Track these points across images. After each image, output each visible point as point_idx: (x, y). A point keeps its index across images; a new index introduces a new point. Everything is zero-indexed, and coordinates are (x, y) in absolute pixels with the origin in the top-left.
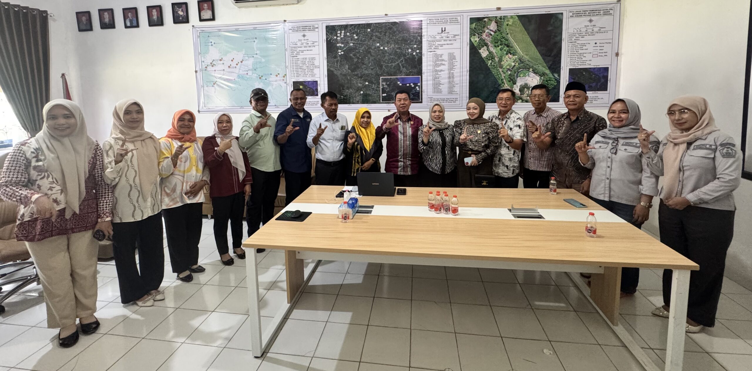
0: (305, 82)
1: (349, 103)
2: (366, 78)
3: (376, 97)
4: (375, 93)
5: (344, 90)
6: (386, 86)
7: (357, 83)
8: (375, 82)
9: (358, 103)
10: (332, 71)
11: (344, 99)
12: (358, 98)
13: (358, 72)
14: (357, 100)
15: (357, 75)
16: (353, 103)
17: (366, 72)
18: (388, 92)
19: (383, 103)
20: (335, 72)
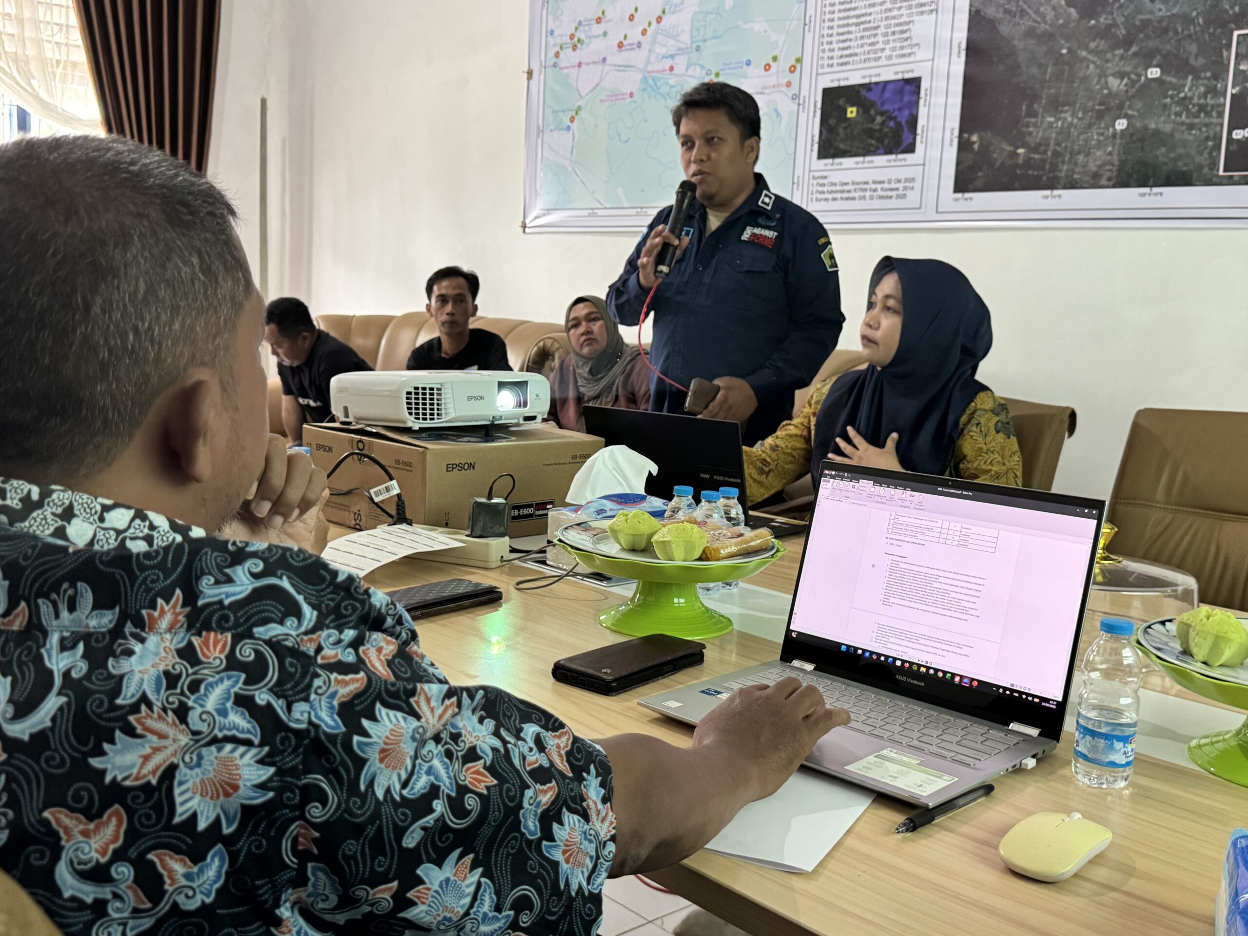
0: (868, 87)
1: (1051, 184)
2: (1152, 44)
3: (1194, 152)
4: (1191, 127)
5: (1035, 115)
7: (1103, 75)
8: (1201, 61)
9: (1094, 182)
10: (992, 23)
11: (1028, 163)
12: (1098, 158)
13: (1114, 17)
14: (1092, 166)
15: (1105, 32)
16: (1072, 185)
17: (1160, 10)
19: (1230, 181)
20: (1004, 29)
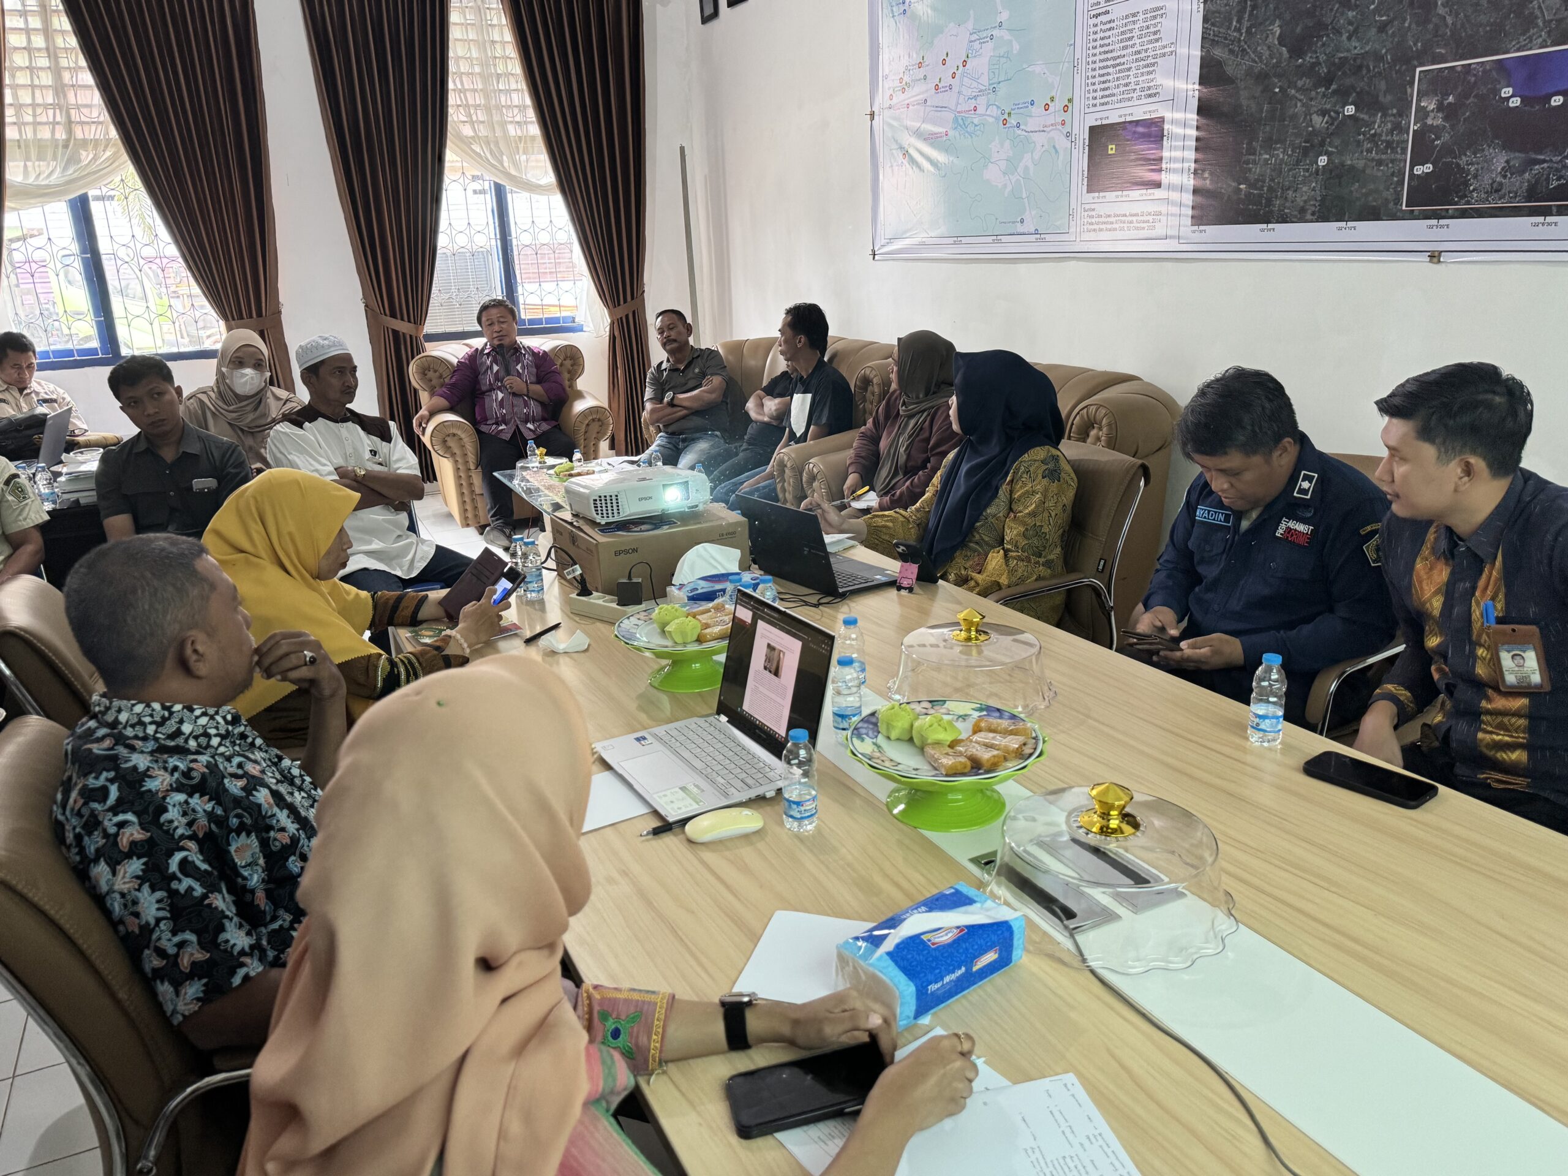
0: (1122, 125)
2: (1348, 81)
3: (1381, 188)
4: (1380, 163)
5: (1254, 152)
6: (1436, 120)
7: (1308, 114)
8: (1389, 98)
9: (1300, 216)
10: (1219, 64)
11: (1249, 198)
12: (1308, 192)
13: (1318, 56)
14: (1300, 201)
15: (1310, 70)
16: (1284, 220)
17: (1356, 47)
18: (1447, 150)
19: (1411, 216)
20: (1229, 69)
